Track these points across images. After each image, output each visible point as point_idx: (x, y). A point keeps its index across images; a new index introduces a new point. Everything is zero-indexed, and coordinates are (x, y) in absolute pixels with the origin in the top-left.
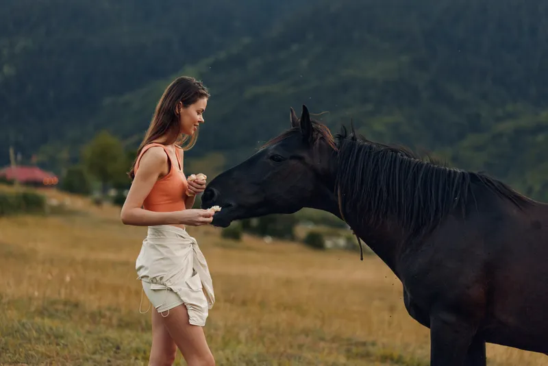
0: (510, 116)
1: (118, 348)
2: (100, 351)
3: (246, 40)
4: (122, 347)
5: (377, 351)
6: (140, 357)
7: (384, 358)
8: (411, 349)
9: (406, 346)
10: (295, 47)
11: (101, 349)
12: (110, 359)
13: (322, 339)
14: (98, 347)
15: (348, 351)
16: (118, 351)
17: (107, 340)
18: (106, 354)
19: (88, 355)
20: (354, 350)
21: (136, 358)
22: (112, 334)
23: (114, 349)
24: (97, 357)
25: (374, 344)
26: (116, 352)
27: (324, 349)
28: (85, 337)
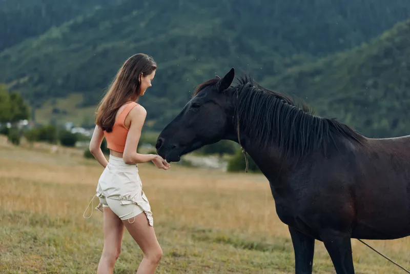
0: (296, 63)
1: (35, 239)
2: (24, 242)
3: (97, 8)
4: (38, 238)
5: (213, 235)
6: (51, 244)
7: (219, 240)
8: (235, 234)
9: (232, 232)
10: (135, 13)
11: (24, 240)
12: (31, 246)
13: (174, 229)
14: (22, 239)
15: (193, 236)
16: (35, 241)
17: (26, 233)
18: (28, 243)
19: (16, 244)
20: (197, 235)
21: (49, 245)
22: (28, 229)
23: (33, 240)
24: (23, 245)
25: (210, 231)
26: (34, 241)
27: (176, 236)
28: (11, 231)
